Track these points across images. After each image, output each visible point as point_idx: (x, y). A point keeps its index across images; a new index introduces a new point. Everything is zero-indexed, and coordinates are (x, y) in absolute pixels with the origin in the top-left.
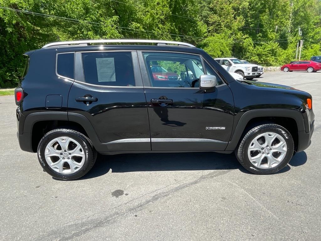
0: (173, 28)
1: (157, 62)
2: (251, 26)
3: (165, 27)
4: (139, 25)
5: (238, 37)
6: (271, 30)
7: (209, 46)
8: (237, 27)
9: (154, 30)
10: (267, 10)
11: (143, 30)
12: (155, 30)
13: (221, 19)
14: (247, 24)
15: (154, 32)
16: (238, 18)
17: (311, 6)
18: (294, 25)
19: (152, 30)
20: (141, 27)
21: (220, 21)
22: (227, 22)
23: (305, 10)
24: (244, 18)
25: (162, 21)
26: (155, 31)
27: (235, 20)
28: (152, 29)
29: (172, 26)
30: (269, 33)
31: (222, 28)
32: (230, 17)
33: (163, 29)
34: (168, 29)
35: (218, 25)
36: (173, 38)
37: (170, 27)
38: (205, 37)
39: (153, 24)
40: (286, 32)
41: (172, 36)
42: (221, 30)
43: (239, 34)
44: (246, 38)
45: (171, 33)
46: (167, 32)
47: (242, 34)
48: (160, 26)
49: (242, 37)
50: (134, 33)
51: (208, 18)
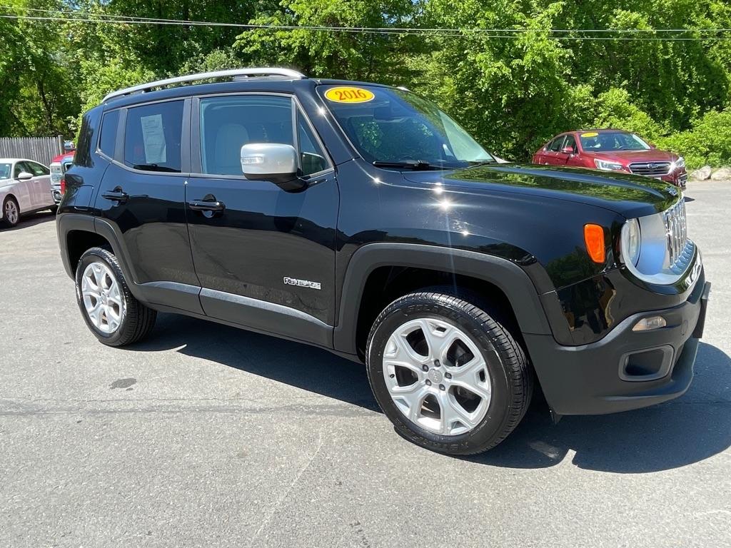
4: (635, 15)
11: (649, 29)
12: (695, 24)
15: (691, 28)
19: (686, 25)
20: (643, 21)
28: (684, 21)
50: (620, 41)
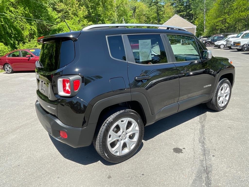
0: (27, 12)
1: (16, 46)
2: (92, 15)
3: (17, 10)
5: (84, 23)
6: (107, 19)
7: (63, 31)
8: (83, 15)
9: (5, 13)
10: (101, 3)
13: (68, 7)
14: (89, 13)
16: (82, 8)
17: (126, 4)
18: (119, 16)
21: (68, 9)
22: (74, 11)
23: (123, 6)
24: (86, 8)
25: (13, 4)
26: (7, 14)
27: (80, 10)
29: (26, 11)
30: (106, 21)
31: (70, 15)
32: (75, 6)
33: (15, 13)
34: (22, 13)
35: (65, 13)
36: (28, 22)
37: (24, 12)
38: (58, 23)
39: (4, 7)
40: (115, 21)
41: (27, 20)
42: (69, 17)
43: (85, 21)
44: (91, 24)
45: (25, 17)
46: (21, 16)
47: (87, 21)
48: (12, 9)
49: (88, 23)
51: (56, 5)
